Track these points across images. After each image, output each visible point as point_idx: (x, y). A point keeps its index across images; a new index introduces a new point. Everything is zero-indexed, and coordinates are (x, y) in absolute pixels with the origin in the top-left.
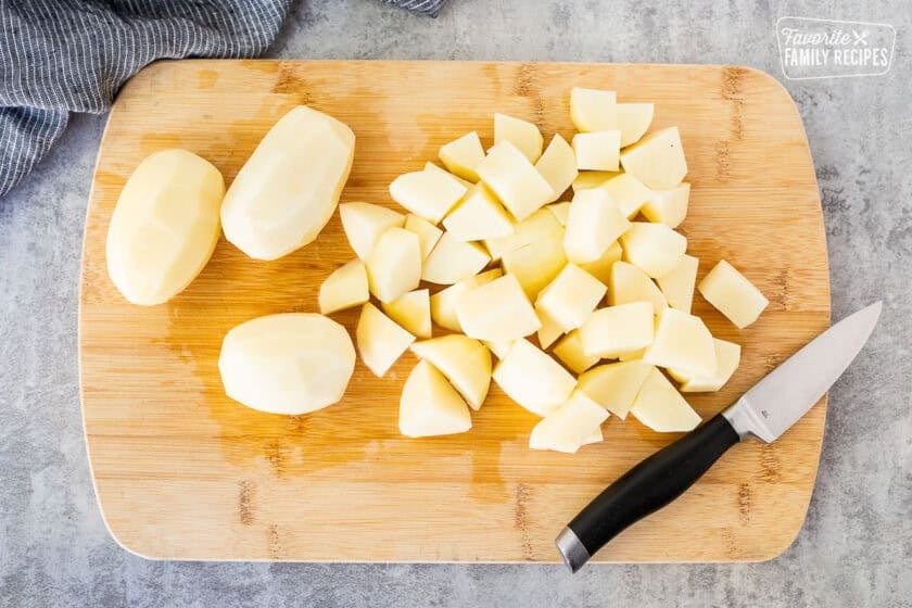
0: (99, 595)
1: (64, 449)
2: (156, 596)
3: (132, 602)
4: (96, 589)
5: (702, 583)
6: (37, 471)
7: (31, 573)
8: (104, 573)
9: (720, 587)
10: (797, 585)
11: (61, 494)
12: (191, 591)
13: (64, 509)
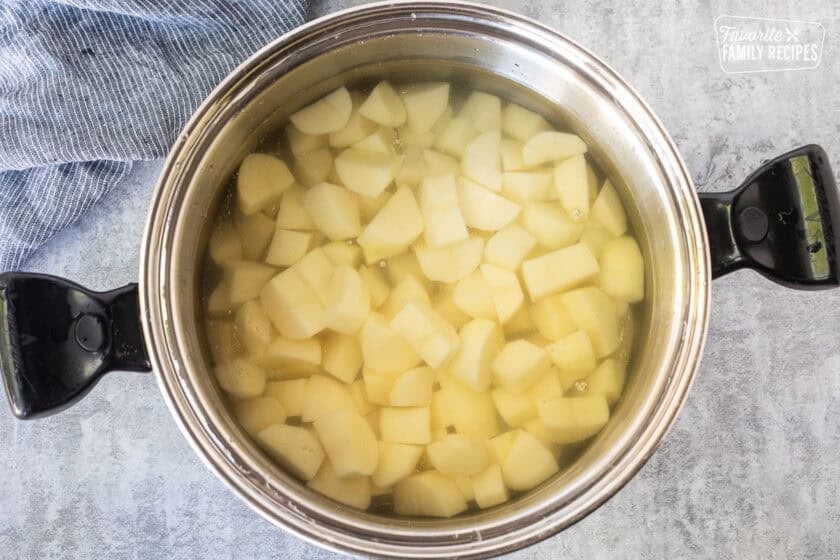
0: (142, 524)
1: (109, 398)
2: (192, 523)
3: (172, 530)
4: (139, 520)
5: (665, 501)
6: (85, 417)
7: (82, 506)
8: (147, 505)
9: (681, 503)
10: (748, 500)
11: (109, 436)
12: (222, 518)
13: (110, 450)
